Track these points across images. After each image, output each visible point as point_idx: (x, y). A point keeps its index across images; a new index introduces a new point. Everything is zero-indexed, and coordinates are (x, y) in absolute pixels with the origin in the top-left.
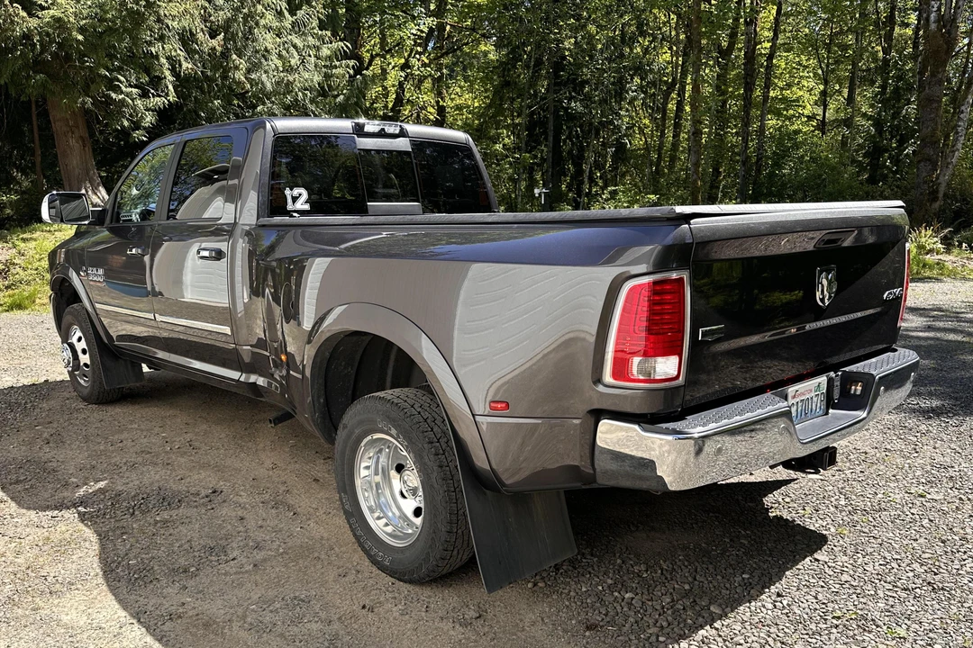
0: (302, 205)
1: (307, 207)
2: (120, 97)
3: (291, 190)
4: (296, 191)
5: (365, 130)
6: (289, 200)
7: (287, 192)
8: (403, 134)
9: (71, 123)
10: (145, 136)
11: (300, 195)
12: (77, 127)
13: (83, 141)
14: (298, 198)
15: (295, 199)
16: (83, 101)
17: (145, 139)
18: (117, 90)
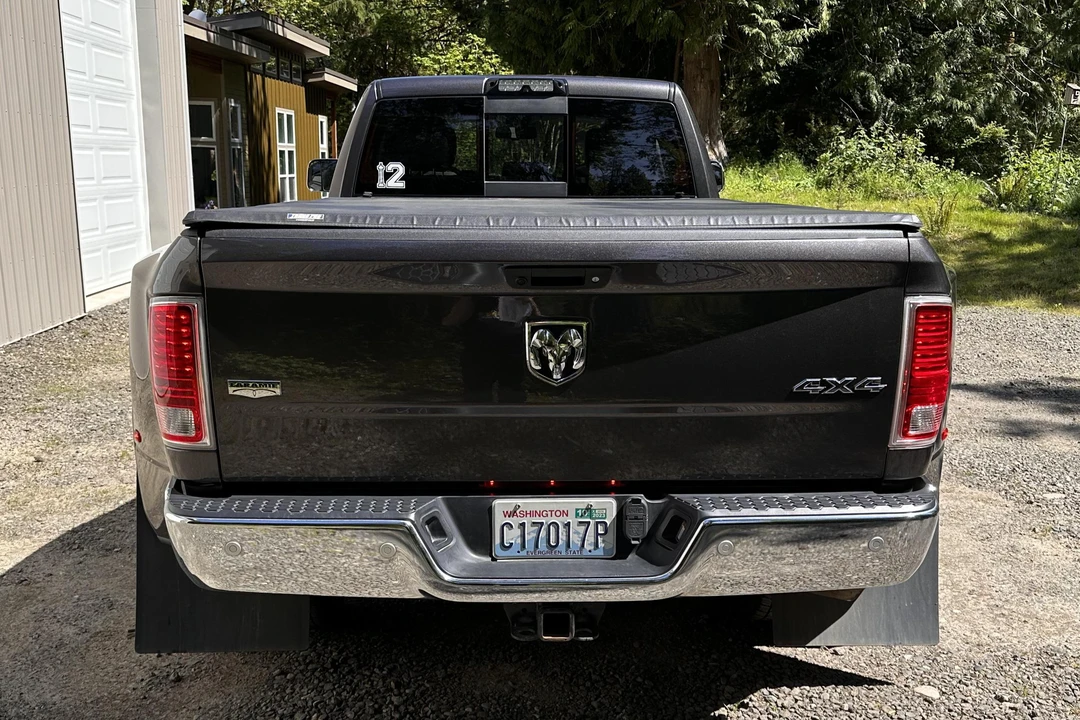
0: (395, 183)
1: (402, 185)
2: (755, 31)
3: (385, 164)
4: (391, 166)
5: (500, 89)
6: (381, 177)
7: (380, 167)
8: (557, 92)
9: (703, 65)
10: (777, 79)
11: (395, 170)
12: (709, 70)
13: (712, 86)
14: (392, 174)
15: (388, 176)
16: (714, 38)
17: (776, 82)
18: (753, 23)
